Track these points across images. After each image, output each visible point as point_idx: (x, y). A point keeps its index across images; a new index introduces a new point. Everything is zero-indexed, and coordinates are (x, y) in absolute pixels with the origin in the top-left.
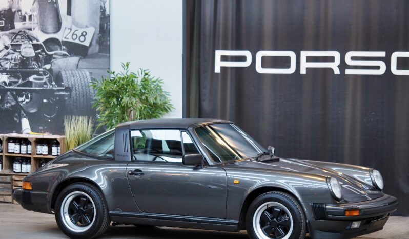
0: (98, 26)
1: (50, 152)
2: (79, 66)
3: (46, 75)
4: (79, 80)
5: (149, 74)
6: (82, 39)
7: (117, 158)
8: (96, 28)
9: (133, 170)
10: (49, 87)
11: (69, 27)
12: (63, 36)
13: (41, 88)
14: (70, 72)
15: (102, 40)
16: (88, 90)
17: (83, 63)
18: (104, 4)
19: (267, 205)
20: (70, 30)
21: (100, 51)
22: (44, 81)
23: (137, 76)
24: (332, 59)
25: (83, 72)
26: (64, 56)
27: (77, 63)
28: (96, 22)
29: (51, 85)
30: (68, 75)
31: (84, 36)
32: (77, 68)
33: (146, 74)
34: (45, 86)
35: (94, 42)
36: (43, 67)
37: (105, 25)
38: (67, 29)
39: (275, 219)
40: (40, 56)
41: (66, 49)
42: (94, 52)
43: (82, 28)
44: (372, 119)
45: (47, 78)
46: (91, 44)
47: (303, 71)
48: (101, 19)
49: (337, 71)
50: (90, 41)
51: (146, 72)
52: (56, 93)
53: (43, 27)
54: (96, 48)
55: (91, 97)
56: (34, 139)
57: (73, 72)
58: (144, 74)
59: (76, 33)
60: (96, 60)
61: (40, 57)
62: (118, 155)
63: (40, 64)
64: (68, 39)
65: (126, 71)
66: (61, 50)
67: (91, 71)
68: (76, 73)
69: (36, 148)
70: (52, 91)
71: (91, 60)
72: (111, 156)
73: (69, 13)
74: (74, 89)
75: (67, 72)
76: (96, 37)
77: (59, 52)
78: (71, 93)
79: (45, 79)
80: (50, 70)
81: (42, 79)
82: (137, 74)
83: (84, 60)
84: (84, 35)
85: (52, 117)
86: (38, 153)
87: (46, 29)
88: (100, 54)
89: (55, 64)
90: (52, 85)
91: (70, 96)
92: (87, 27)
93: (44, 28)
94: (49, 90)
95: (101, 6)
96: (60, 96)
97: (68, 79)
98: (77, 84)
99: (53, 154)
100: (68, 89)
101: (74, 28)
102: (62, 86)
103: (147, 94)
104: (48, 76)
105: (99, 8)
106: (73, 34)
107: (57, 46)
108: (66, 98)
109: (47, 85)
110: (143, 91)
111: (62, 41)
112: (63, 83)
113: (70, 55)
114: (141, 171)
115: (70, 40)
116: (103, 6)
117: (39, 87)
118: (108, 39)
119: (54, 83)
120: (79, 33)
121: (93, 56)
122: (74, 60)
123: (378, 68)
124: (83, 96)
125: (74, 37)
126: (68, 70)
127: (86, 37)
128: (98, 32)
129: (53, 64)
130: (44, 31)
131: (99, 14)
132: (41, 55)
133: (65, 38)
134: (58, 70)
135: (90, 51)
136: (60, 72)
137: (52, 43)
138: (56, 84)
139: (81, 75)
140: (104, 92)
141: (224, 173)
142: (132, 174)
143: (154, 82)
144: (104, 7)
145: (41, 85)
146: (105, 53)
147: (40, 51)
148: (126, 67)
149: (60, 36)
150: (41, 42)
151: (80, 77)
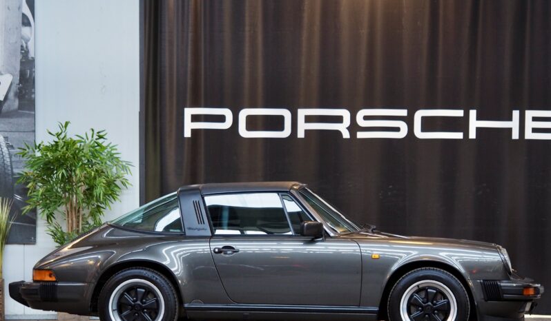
0: (18, 73)
7: (188, 233)
9: (221, 247)
15: (24, 92)
18: (26, 43)
19: (418, 286)
21: (21, 107)
24: (339, 119)
28: (15, 68)
33: (101, 137)
35: (11, 95)
37: (29, 72)
39: (430, 303)
42: (12, 108)
44: (389, 193)
47: (301, 134)
48: (22, 63)
49: (346, 135)
54: (14, 104)
55: (6, 171)
58: (95, 137)
62: (190, 229)
67: (6, 134)
71: (7, 120)
72: (179, 231)
76: (15, 88)
82: (85, 137)
95: (22, 46)
114: (233, 248)
116: (25, 45)
118: (33, 90)
121: (9, 115)
123: (397, 129)
131: (19, 57)
135: (5, 108)
141: (356, 246)
142: (220, 252)
143: (106, 148)
144: (27, 47)
146: (28, 110)
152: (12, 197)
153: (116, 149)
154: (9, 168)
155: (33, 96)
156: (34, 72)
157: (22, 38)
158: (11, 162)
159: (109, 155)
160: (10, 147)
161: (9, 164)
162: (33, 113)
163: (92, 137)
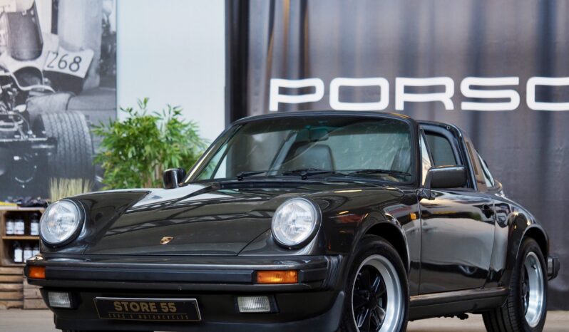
0: (99, 48)
1: (27, 230)
2: (69, 107)
3: (17, 121)
4: (69, 127)
5: (181, 113)
6: (74, 67)
8: (95, 51)
10: (23, 138)
11: (55, 50)
12: (44, 64)
13: (11, 140)
14: (56, 116)
16: (83, 140)
17: (76, 102)
18: (108, 17)
20: (55, 55)
21: (102, 84)
22: (15, 129)
23: (163, 116)
24: (441, 89)
25: (76, 116)
26: (47, 92)
27: (66, 102)
29: (26, 134)
30: (52, 120)
31: (78, 63)
32: (67, 109)
33: (177, 113)
34: (16, 136)
35: (93, 72)
36: (14, 109)
37: (110, 47)
38: (51, 54)
40: (10, 93)
41: (50, 82)
43: (73, 51)
45: (19, 125)
46: (87, 75)
47: (399, 106)
48: (103, 38)
49: (449, 106)
50: (86, 70)
51: (177, 110)
52: (35, 147)
53: (14, 52)
54: (95, 80)
56: (4, 212)
57: (61, 115)
58: (173, 113)
59: (65, 58)
60: (96, 98)
61: (8, 95)
63: (9, 104)
64: (52, 67)
65: (143, 111)
66: (41, 83)
67: (88, 113)
68: (66, 116)
69: (6, 226)
70: (28, 144)
73: (54, 30)
74: (61, 140)
75: (51, 116)
76: (96, 64)
77: (39, 86)
78: (56, 146)
79: (17, 126)
80: (25, 114)
81: (13, 127)
83: (76, 97)
84: (77, 61)
85: (28, 181)
86: (9, 233)
87: (18, 54)
88: (102, 88)
89: (32, 104)
90: (28, 135)
91: (55, 151)
92: (81, 49)
93: (16, 53)
94: (23, 142)
95: (103, 20)
96: (40, 151)
97: (52, 127)
98: (66, 133)
99: (32, 234)
100: (52, 141)
101: (62, 52)
102: (43, 136)
103: (176, 142)
104: (21, 122)
105: (101, 23)
106: (60, 61)
107: (36, 79)
108: (49, 154)
109: (20, 134)
110: (169, 138)
111: (44, 71)
112: (44, 132)
113: (56, 90)
115: (56, 69)
116: (106, 19)
117: (8, 138)
118: (114, 66)
119: (30, 132)
120: (70, 59)
121: (91, 92)
122: (62, 98)
123: (508, 100)
124: (76, 150)
125: (63, 64)
126: (53, 114)
127: (80, 64)
128: (99, 57)
129: (29, 104)
130: (16, 56)
131: (101, 31)
132: (11, 91)
133: (48, 66)
134: (36, 113)
135: (86, 85)
136: (40, 116)
137: (28, 74)
138: (34, 133)
139: (72, 120)
140: (114, 140)
144: (108, 21)
145: (11, 135)
147: (9, 86)
148: (143, 106)
149: (39, 64)
150: (11, 73)
151: (71, 122)
152: (93, 179)
153: (197, 127)
154: (91, 149)
155: (114, 72)
156: (116, 46)
157: (103, 11)
158: (92, 142)
159: (188, 133)
160: (91, 126)
161: (90, 144)
162: (114, 89)
163: (170, 113)
